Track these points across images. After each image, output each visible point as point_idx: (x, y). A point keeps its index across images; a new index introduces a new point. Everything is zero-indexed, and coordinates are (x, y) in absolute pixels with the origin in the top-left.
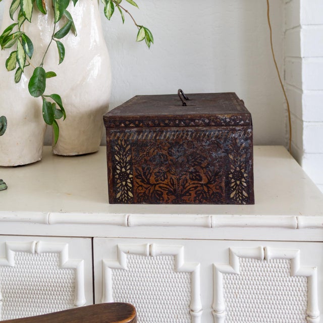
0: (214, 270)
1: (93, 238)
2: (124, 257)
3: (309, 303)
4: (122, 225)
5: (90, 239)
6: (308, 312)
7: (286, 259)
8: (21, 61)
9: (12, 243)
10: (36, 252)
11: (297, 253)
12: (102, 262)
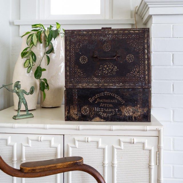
0: (113, 148)
1: (64, 135)
2: (77, 143)
3: (150, 161)
4: (76, 129)
5: (63, 136)
6: (150, 164)
7: (141, 143)
8: (31, 63)
9: (31, 137)
10: (40, 141)
11: (146, 140)
12: (68, 145)
